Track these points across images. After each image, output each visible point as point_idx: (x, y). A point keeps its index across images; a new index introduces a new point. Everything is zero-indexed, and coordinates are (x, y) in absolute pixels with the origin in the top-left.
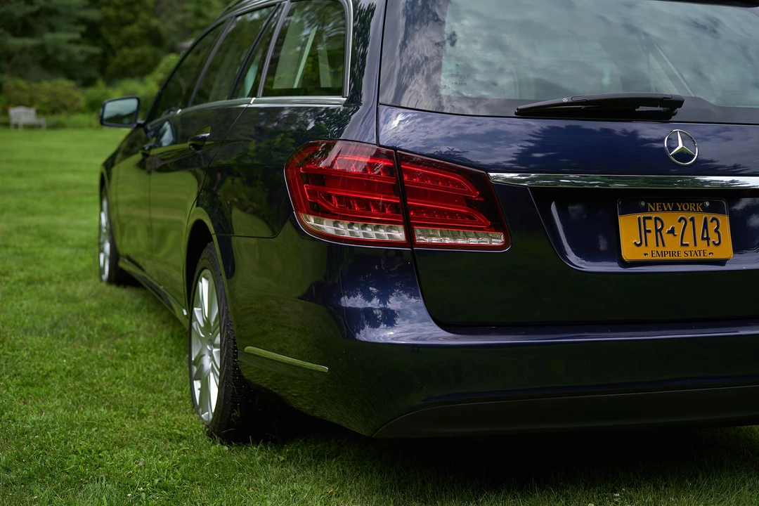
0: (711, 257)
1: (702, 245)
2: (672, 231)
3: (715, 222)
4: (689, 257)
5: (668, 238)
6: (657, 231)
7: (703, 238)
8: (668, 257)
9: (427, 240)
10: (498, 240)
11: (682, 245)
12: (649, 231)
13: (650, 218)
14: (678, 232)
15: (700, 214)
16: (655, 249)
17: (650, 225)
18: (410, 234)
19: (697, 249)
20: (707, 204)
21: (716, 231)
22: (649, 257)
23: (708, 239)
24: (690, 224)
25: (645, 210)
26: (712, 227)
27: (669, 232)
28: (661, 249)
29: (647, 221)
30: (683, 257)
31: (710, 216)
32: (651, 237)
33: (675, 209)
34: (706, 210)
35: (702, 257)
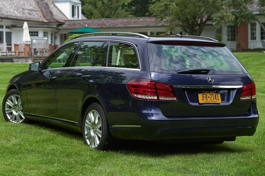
0: (217, 102)
2: (209, 97)
3: (217, 95)
4: (212, 103)
5: (208, 98)
6: (206, 97)
7: (215, 99)
8: (208, 102)
9: (161, 99)
10: (175, 99)
11: (211, 100)
12: (204, 97)
13: (204, 94)
14: (210, 97)
15: (214, 94)
16: (206, 101)
17: (204, 96)
18: (158, 98)
19: (214, 101)
20: (216, 91)
21: (218, 97)
22: (204, 102)
23: (216, 99)
24: (212, 95)
26: (217, 96)
27: (208, 97)
28: (207, 101)
30: (211, 102)
32: (205, 98)
33: (209, 92)
34: (215, 93)
35: (215, 103)
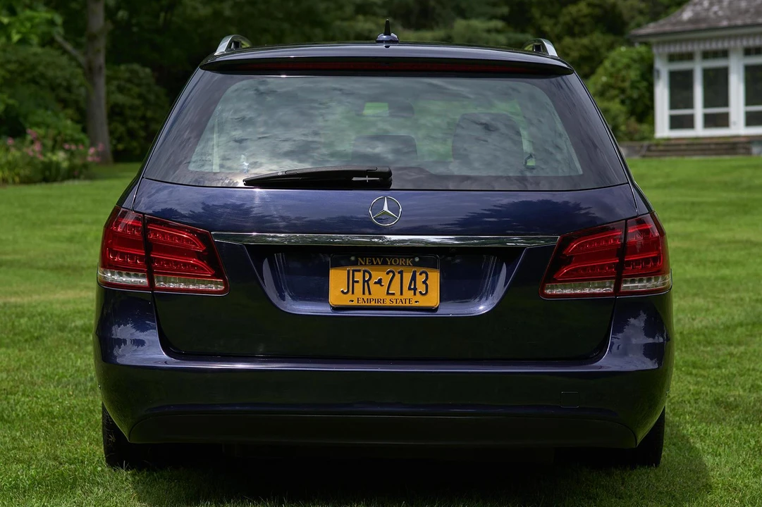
0: (417, 304)
1: (408, 294)
2: (379, 282)
3: (424, 275)
4: (394, 304)
5: (374, 288)
6: (364, 281)
7: (410, 289)
8: (373, 304)
9: (166, 286)
11: (388, 293)
12: (358, 282)
13: (359, 271)
14: (385, 283)
15: (409, 268)
16: (361, 296)
17: (359, 276)
18: (151, 281)
19: (402, 297)
20: (417, 259)
21: (424, 282)
22: (355, 303)
23: (415, 289)
24: (398, 276)
25: (355, 263)
26: (420, 279)
27: (376, 283)
28: (367, 296)
29: (356, 273)
30: (388, 303)
31: (419, 270)
32: (358, 287)
33: (385, 263)
34: (415, 264)
35: (407, 304)
